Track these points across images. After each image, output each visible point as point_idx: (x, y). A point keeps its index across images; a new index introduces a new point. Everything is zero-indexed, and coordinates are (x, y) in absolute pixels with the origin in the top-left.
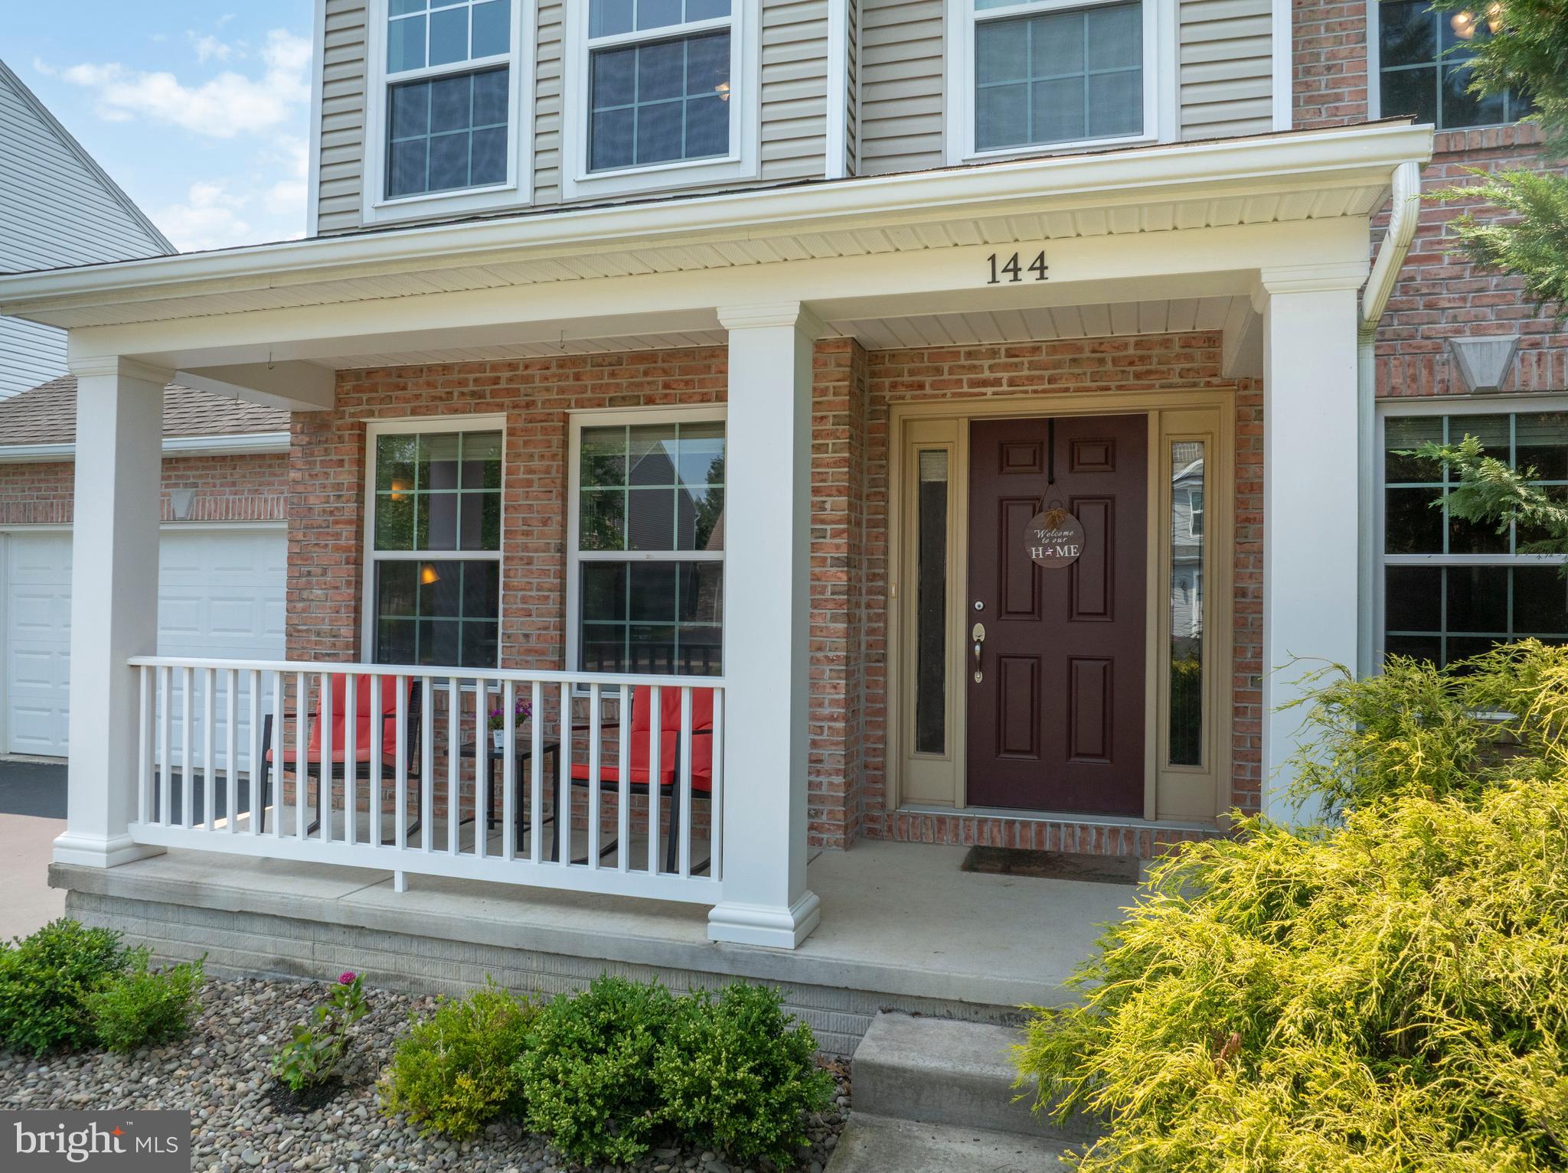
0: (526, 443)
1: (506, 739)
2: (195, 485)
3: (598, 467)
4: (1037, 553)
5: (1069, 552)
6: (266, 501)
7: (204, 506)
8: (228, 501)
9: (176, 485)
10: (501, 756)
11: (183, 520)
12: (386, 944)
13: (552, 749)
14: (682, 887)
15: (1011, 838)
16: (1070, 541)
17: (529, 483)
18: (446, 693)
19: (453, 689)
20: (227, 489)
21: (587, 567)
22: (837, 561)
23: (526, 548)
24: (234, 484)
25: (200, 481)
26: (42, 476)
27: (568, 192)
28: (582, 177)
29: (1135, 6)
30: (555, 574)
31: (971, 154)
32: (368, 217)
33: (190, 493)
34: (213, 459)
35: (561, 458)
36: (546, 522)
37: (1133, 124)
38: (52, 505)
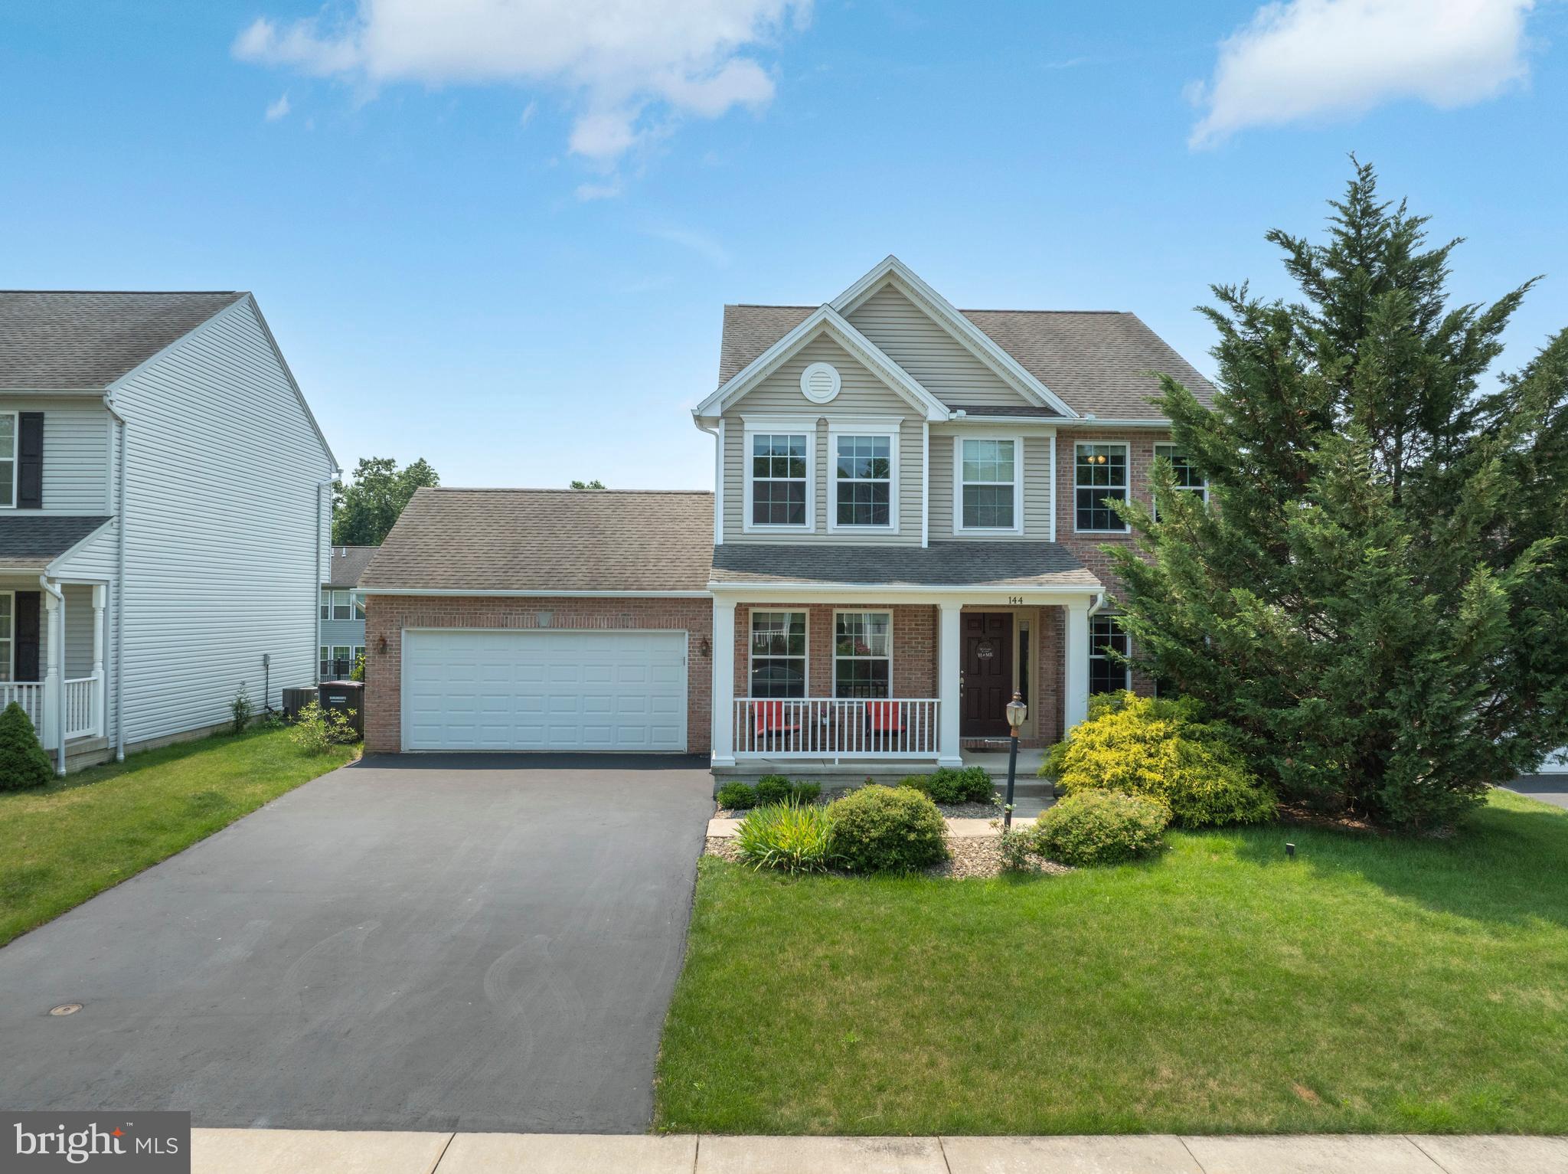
0: (818, 619)
1: (827, 721)
2: (553, 610)
3: (840, 628)
4: (980, 655)
5: (990, 655)
6: (596, 619)
7: (558, 621)
8: (573, 619)
9: (538, 610)
10: (825, 726)
11: (544, 627)
12: (840, 778)
13: (841, 726)
14: (926, 755)
15: (976, 745)
16: (990, 651)
17: (820, 633)
18: (799, 707)
19: (855, 705)
20: (572, 613)
21: (838, 661)
22: (929, 661)
23: (819, 655)
24: (577, 611)
25: (555, 609)
26: (448, 602)
27: (830, 531)
28: (836, 527)
29: (1011, 488)
30: (827, 664)
31: (962, 529)
32: (746, 530)
33: (549, 614)
34: (564, 598)
35: (830, 624)
36: (826, 646)
37: (1011, 524)
38: (455, 618)
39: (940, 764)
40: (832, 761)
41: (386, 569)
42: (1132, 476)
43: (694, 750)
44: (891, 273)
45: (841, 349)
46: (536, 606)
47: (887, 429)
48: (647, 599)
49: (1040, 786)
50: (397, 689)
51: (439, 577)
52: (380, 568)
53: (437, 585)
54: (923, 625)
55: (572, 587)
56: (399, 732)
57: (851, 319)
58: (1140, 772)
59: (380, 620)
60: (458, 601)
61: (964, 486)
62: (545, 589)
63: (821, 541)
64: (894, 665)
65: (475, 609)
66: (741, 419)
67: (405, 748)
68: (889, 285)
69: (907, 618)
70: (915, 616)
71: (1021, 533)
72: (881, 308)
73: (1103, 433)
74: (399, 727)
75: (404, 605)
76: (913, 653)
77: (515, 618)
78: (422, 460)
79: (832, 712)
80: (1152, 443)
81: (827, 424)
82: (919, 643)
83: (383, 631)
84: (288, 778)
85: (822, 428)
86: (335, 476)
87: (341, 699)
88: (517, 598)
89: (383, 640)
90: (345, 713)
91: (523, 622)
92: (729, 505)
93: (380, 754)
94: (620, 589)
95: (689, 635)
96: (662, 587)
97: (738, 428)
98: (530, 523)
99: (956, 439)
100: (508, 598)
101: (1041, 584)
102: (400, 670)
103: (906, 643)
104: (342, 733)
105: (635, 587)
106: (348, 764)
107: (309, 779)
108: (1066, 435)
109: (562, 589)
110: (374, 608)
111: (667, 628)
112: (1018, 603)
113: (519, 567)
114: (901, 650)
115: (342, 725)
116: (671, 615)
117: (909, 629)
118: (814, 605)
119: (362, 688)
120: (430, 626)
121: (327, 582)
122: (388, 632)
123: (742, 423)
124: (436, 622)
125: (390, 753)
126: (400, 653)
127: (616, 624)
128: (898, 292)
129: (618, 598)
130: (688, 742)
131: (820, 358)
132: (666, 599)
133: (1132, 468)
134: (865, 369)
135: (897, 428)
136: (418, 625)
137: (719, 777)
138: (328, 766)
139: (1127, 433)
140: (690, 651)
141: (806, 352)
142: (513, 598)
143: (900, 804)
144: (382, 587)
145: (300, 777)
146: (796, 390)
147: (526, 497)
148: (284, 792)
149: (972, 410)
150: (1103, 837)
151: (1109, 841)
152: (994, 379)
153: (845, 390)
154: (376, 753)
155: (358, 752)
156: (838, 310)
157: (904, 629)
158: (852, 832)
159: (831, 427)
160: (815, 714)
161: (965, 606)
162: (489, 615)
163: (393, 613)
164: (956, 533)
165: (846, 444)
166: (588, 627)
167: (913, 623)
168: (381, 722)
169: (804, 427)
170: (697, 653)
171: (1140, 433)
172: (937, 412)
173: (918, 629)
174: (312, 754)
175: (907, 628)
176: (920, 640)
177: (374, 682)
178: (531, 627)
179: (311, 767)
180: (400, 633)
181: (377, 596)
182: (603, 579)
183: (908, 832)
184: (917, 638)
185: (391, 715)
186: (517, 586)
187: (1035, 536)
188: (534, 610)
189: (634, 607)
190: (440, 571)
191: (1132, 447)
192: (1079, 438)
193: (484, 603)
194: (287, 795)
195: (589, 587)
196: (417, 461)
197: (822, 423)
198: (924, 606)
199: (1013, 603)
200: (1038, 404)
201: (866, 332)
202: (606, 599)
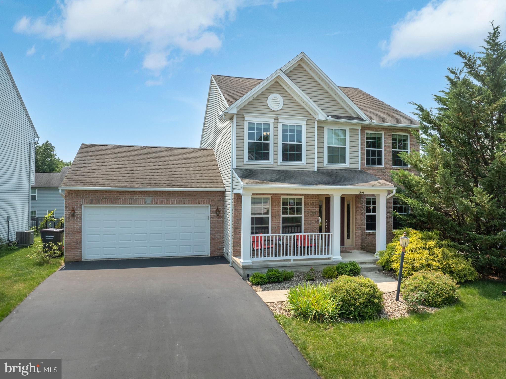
0: (275, 200)
2: (152, 197)
3: (283, 204)
6: (171, 200)
7: (154, 201)
8: (161, 200)
9: (146, 197)
11: (148, 204)
14: (327, 256)
17: (276, 206)
20: (161, 198)
21: (283, 218)
23: (275, 215)
24: (163, 197)
25: (153, 196)
26: (104, 193)
27: (279, 164)
28: (281, 162)
29: (345, 148)
30: (278, 219)
31: (327, 164)
32: (245, 163)
33: (151, 198)
34: (157, 191)
35: (280, 202)
36: (278, 211)
37: (345, 162)
38: (107, 200)
39: (334, 260)
40: (290, 260)
41: (74, 178)
42: (385, 145)
43: (213, 255)
44: (302, 60)
45: (284, 89)
46: (145, 195)
47: (301, 122)
48: (193, 192)
49: (373, 267)
50: (80, 233)
51: (100, 182)
52: (71, 178)
53: (100, 185)
54: (315, 202)
55: (162, 186)
56: (81, 251)
57: (288, 75)
58: (430, 262)
59: (72, 201)
60: (109, 193)
61: (328, 147)
62: (150, 187)
63: (275, 168)
64: (304, 218)
65: (117, 196)
66: (243, 115)
67: (83, 259)
68: (300, 65)
69: (309, 200)
70: (313, 199)
71: (348, 166)
72: (297, 74)
73: (375, 128)
74: (81, 249)
75: (84, 194)
76: (312, 214)
77: (135, 200)
78: (47, 141)
79: (283, 239)
80: (391, 133)
81: (278, 119)
82: (314, 210)
83: (73, 206)
84: (33, 278)
85: (276, 121)
86: (36, 139)
87: (51, 237)
88: (136, 191)
89: (73, 210)
90: (56, 244)
91: (137, 202)
92: (238, 151)
93: (72, 262)
94: (183, 187)
95: (211, 207)
96: (201, 187)
97: (242, 119)
98: (136, 159)
99: (325, 128)
100: (132, 191)
101: (373, 186)
102: (81, 224)
103: (309, 210)
104: (55, 253)
105: (189, 187)
106: (60, 268)
107: (45, 278)
108: (364, 128)
109: (157, 187)
110: (69, 196)
111: (202, 204)
112: (362, 193)
113: (136, 178)
114: (307, 212)
115: (55, 250)
116: (203, 198)
117: (310, 204)
118: (273, 194)
119: (62, 232)
120: (96, 204)
121: (33, 184)
122: (76, 206)
123: (244, 117)
124: (98, 202)
125: (77, 261)
126: (81, 216)
127: (180, 203)
128: (303, 68)
129: (181, 191)
130: (211, 251)
131: (275, 92)
132: (201, 192)
133: (384, 142)
134: (293, 97)
135: (305, 122)
136: (90, 203)
137: (245, 270)
138: (51, 270)
139: (383, 129)
140: (211, 214)
141: (269, 89)
142: (134, 191)
143: (366, 285)
144: (74, 186)
145: (40, 277)
146: (266, 104)
147: (131, 149)
148: (35, 286)
149: (333, 117)
150: (444, 294)
151: (447, 296)
152: (338, 105)
153: (285, 106)
154: (70, 262)
155: (62, 261)
156: (283, 71)
157: (308, 204)
158: (350, 301)
159: (280, 121)
160: (276, 239)
161: (343, 195)
162: (123, 199)
163: (78, 198)
164: (325, 166)
165: (285, 128)
166: (168, 204)
167: (312, 202)
168: (73, 247)
169: (269, 120)
170: (214, 214)
171: (388, 129)
172: (321, 116)
173: (314, 204)
174: (41, 264)
175: (309, 203)
176: (314, 208)
177: (69, 229)
178: (142, 204)
179: (43, 271)
180: (81, 207)
181: (71, 190)
182: (175, 183)
183: (374, 298)
184: (313, 208)
185: (77, 244)
186: (137, 186)
187: (353, 167)
188: (144, 197)
189: (188, 195)
190: (100, 179)
191: (384, 134)
192: (367, 130)
193: (121, 194)
194: (37, 288)
195: (169, 186)
196: (46, 142)
197: (276, 119)
198: (316, 195)
199: (360, 193)
200: (354, 116)
201: (294, 81)
202: (176, 192)
